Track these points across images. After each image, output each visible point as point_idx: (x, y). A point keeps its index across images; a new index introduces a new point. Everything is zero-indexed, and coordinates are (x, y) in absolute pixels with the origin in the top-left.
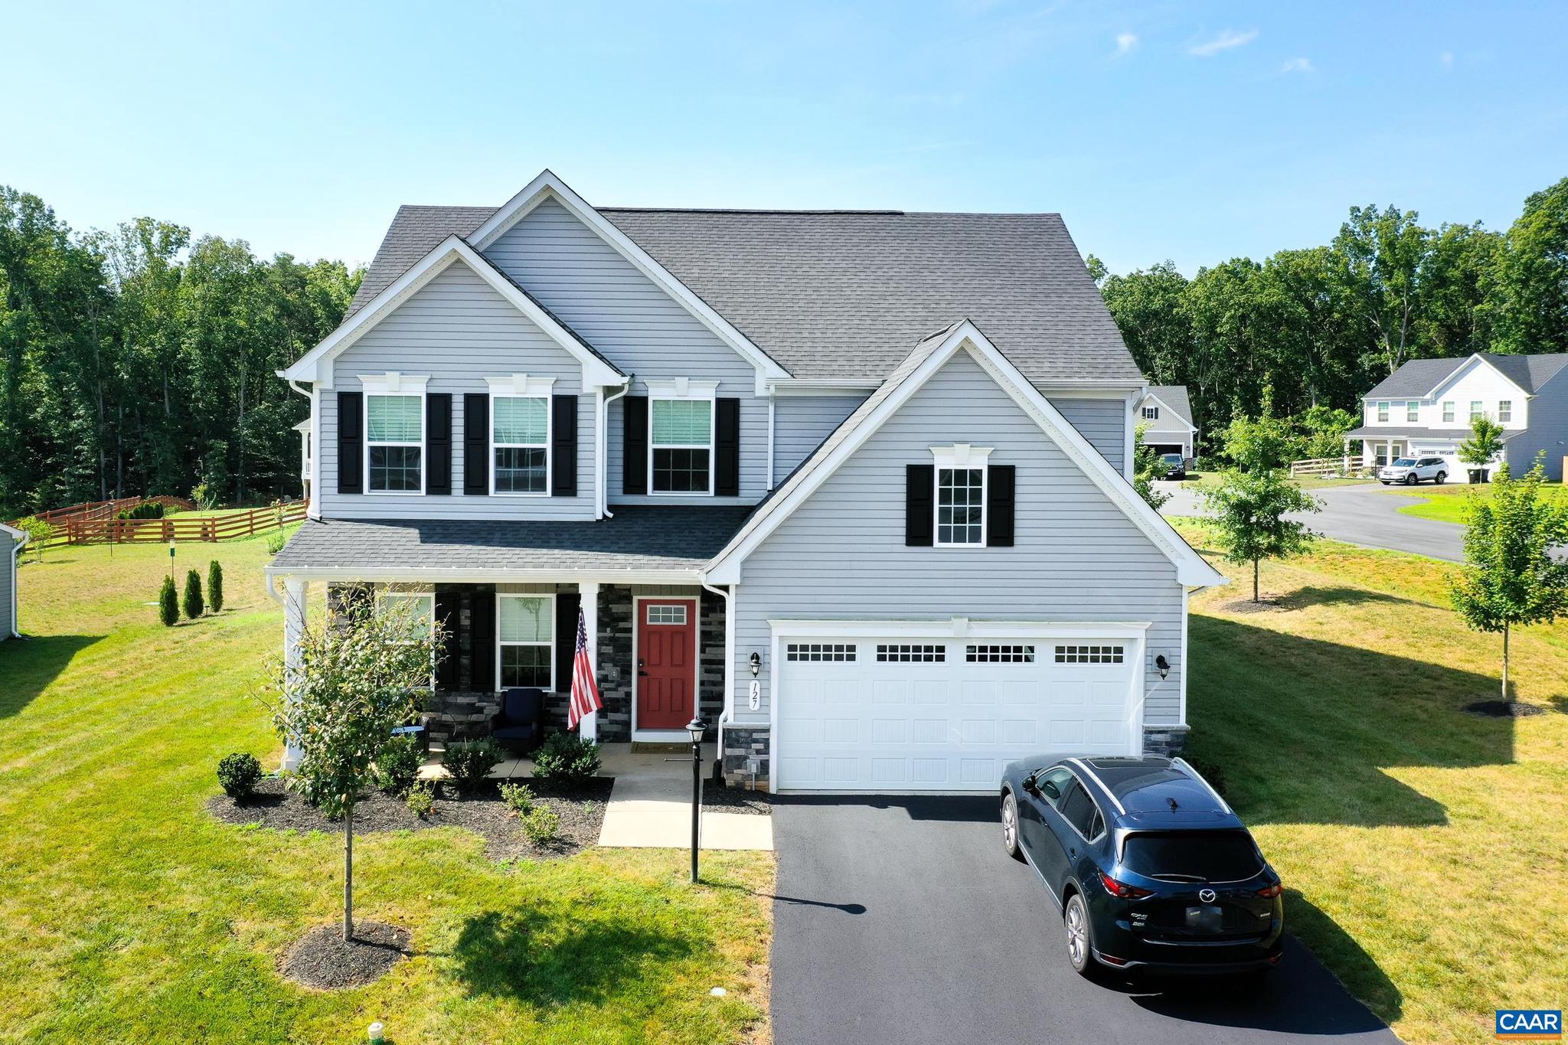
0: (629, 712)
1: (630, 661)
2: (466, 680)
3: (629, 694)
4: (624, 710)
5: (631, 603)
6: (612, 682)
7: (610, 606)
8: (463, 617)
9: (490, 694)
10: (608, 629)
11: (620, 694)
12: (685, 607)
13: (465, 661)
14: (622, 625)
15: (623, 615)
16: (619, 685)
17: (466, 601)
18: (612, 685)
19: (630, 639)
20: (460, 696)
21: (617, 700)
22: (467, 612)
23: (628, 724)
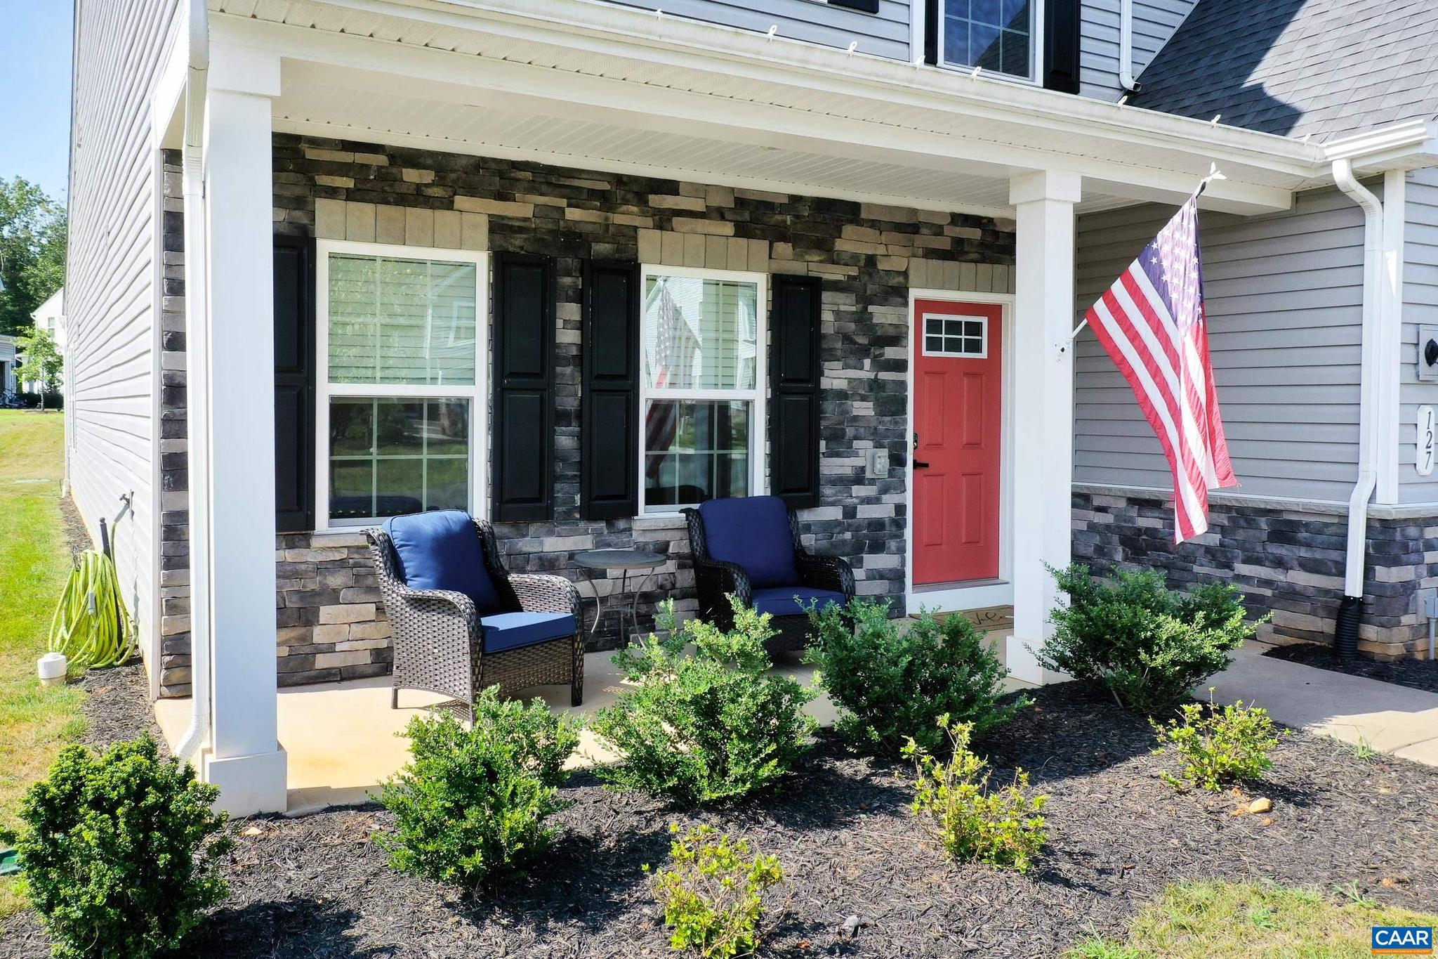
0: (901, 551)
1: (902, 435)
2: (568, 493)
3: (900, 509)
4: (893, 545)
5: (906, 304)
6: (872, 482)
7: (871, 308)
8: (560, 323)
9: (622, 524)
10: (867, 363)
11: (883, 511)
12: (984, 321)
13: (566, 440)
14: (890, 353)
15: (891, 331)
16: (884, 490)
17: (567, 280)
18: (869, 491)
19: (903, 384)
20: (551, 533)
21: (877, 525)
22: (569, 311)
23: (897, 577)
